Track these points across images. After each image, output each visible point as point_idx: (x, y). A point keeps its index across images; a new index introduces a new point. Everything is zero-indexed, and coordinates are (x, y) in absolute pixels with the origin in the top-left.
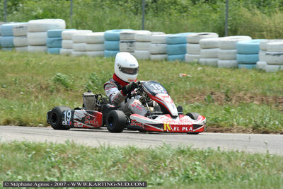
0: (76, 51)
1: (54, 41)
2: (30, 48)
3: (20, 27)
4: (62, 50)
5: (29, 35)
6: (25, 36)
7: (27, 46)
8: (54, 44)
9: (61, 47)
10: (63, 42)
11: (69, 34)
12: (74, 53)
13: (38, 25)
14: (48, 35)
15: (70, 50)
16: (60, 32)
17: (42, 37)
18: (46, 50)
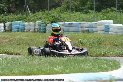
0: (114, 32)
1: (107, 29)
2: (99, 32)
3: (96, 24)
4: (110, 32)
5: (98, 27)
6: (97, 27)
7: (97, 31)
8: (107, 30)
9: (109, 31)
10: (110, 29)
11: (112, 26)
12: (113, 33)
13: (101, 23)
14: (105, 26)
15: (112, 32)
16: (109, 25)
17: (103, 27)
18: (104, 33)
